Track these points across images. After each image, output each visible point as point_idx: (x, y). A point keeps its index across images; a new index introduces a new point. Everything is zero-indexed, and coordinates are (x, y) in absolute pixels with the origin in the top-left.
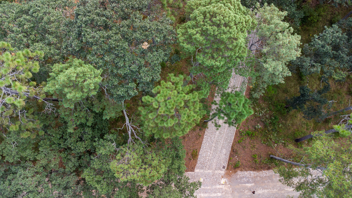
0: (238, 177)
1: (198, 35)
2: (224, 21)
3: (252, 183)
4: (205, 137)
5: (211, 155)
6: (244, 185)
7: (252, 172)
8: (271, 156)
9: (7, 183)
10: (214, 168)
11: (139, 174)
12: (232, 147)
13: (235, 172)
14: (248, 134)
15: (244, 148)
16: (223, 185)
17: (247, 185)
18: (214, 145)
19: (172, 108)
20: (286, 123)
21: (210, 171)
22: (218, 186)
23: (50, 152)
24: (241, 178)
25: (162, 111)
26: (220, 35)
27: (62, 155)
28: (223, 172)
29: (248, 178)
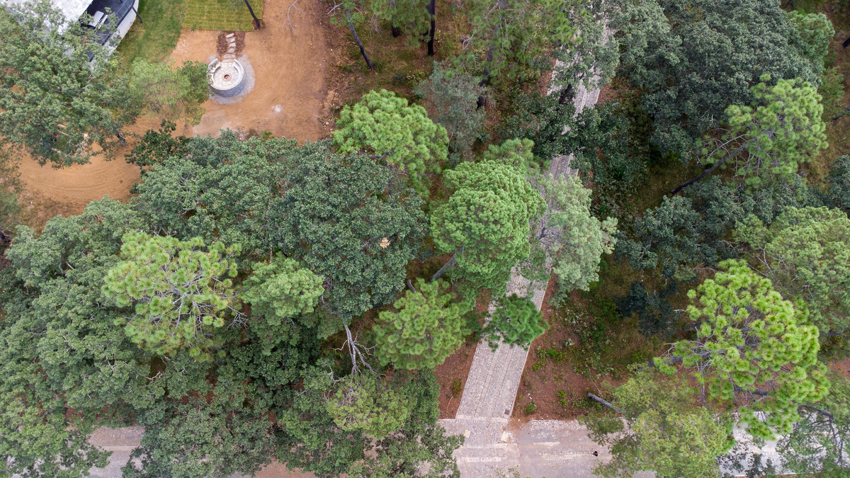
0: (532, 429)
1: (458, 234)
2: (493, 217)
3: (557, 440)
4: (476, 358)
5: (485, 390)
6: (541, 443)
7: (556, 422)
8: (590, 394)
9: (171, 429)
10: (489, 414)
11: (370, 420)
12: (522, 377)
13: (527, 421)
14: (551, 356)
15: (543, 379)
16: (505, 442)
17: (547, 443)
18: (491, 372)
19: (421, 330)
20: (617, 338)
21: (483, 419)
22: (496, 445)
23: (233, 383)
24: (537, 432)
25: (408, 334)
26: (487, 235)
27: (250, 388)
28: (505, 420)
29: (549, 431)
